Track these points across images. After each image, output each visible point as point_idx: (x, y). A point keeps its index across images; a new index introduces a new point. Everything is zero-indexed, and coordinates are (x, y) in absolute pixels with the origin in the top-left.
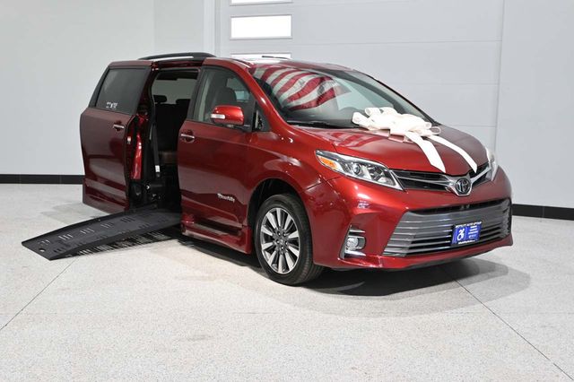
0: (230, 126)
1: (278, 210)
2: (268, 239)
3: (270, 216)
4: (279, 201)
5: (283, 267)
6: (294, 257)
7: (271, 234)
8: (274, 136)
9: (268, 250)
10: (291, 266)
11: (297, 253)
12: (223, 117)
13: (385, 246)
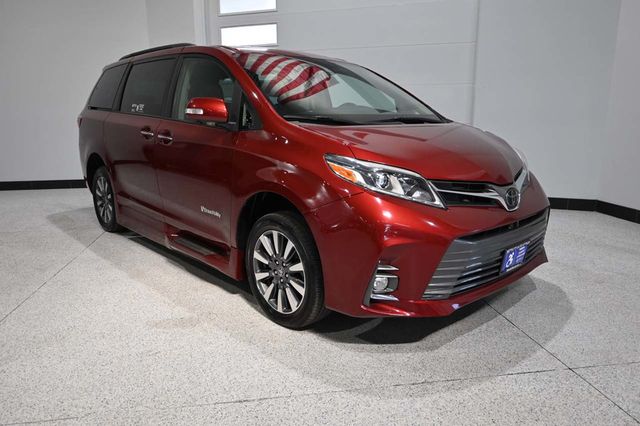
0: (210, 124)
1: (275, 234)
2: (263, 268)
3: (264, 240)
4: (275, 223)
5: (284, 305)
6: (298, 296)
7: (266, 262)
8: (265, 135)
9: (263, 280)
10: (294, 305)
11: (302, 291)
12: (201, 112)
13: (426, 287)
